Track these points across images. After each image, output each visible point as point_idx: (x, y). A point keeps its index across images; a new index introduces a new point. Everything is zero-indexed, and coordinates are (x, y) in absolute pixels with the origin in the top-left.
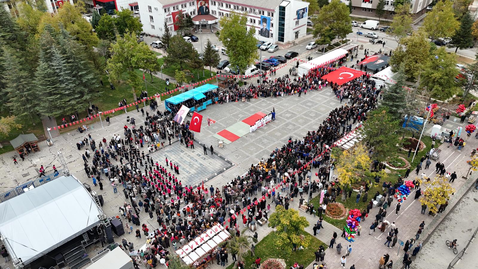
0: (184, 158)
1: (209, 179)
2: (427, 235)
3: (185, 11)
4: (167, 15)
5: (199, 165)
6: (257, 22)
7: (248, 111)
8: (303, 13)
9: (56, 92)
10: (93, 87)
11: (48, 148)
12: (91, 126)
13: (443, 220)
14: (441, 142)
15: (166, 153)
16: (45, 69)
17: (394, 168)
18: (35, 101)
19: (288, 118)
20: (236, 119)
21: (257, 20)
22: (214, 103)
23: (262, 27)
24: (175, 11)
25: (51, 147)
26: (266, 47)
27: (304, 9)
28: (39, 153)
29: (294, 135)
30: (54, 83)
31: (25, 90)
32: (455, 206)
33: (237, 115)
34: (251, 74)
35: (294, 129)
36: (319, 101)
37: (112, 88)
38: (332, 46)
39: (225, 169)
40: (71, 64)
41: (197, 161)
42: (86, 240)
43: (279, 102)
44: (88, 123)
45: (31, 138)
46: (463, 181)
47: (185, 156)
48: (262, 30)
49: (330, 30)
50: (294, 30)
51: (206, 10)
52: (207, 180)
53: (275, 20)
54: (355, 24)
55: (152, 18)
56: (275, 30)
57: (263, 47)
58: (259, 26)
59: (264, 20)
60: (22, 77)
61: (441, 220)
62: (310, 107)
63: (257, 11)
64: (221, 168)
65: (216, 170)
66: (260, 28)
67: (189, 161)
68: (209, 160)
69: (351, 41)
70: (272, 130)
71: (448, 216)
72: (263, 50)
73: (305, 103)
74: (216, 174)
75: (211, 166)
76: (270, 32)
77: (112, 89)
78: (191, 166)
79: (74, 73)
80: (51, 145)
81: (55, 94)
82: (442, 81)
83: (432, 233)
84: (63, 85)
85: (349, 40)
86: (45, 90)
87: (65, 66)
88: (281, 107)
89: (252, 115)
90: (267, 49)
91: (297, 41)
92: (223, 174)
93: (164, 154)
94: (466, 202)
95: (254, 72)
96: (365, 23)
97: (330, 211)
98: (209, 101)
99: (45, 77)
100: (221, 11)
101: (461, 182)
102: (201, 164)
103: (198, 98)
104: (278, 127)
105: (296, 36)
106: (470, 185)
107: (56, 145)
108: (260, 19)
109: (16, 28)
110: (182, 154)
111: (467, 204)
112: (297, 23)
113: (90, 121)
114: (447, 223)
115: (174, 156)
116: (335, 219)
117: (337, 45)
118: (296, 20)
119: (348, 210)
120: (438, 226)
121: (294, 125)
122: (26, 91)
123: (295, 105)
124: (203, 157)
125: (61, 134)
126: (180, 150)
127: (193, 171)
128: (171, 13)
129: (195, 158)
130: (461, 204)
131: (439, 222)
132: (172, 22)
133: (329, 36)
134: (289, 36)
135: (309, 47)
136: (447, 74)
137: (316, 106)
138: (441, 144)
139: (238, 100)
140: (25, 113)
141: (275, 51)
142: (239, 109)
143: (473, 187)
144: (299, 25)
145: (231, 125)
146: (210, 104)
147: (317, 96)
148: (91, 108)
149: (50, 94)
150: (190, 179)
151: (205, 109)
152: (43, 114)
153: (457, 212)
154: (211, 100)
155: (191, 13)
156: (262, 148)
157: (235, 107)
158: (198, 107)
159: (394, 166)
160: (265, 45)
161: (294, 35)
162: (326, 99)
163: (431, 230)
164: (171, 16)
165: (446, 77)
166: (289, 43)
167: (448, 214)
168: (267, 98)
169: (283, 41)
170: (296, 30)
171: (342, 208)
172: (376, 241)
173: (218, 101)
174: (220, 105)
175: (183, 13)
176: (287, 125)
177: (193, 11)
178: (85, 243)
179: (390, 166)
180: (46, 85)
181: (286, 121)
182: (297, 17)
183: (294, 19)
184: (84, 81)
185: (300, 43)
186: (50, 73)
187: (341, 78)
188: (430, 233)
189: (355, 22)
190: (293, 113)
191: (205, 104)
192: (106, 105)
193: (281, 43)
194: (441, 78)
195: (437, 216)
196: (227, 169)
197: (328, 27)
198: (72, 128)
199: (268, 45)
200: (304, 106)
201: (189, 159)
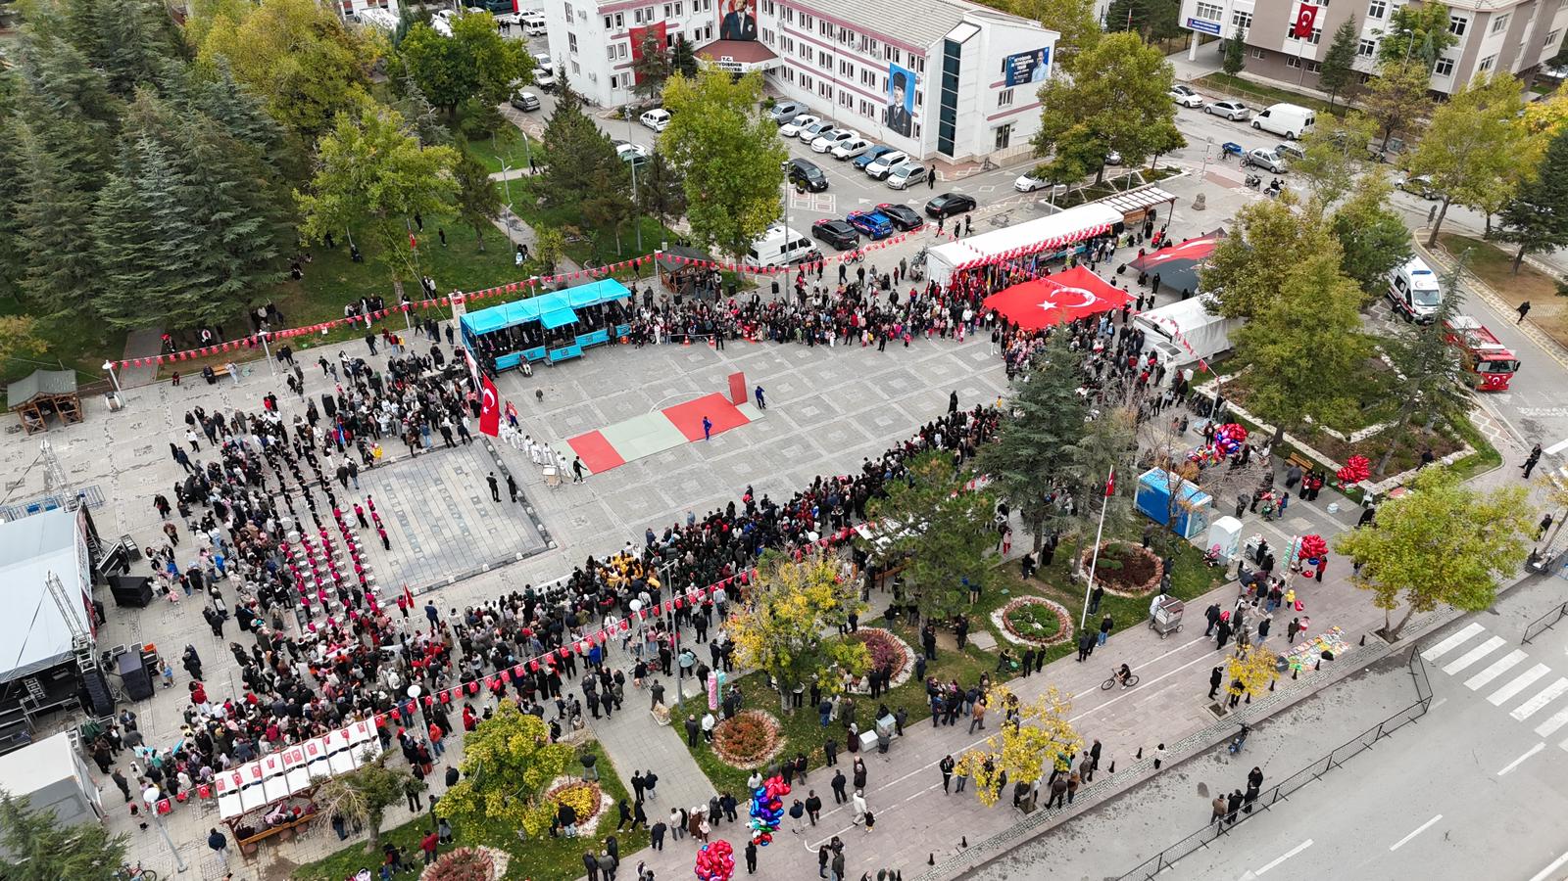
0: (432, 504)
1: (459, 579)
2: (966, 869)
3: (677, 25)
4: (613, 38)
5: (459, 532)
6: (879, 82)
7: (702, 380)
8: (1031, 67)
9: (146, 262)
10: (259, 256)
11: (107, 415)
12: (247, 366)
13: (1050, 833)
14: (1227, 576)
15: (393, 480)
16: (122, 195)
17: (1012, 639)
18: (97, 281)
19: (803, 421)
20: (651, 402)
21: (881, 76)
22: (614, 340)
23: (891, 102)
24: (639, 25)
25: (114, 415)
26: (885, 169)
27: (1034, 54)
28: (77, 426)
29: (786, 481)
30: (142, 236)
31: (69, 248)
32: (1119, 796)
33: (663, 388)
34: (779, 259)
35: (798, 462)
36: (935, 378)
37: (356, 258)
38: (1106, 185)
39: (519, 555)
40: (191, 188)
41: (460, 517)
42: (33, 697)
43: (811, 365)
44: (241, 354)
45: (64, 383)
46: (1204, 720)
47: (439, 496)
48: (891, 108)
49: (1087, 137)
50: (989, 119)
51: (746, 26)
52: (451, 579)
53: (930, 82)
54: (1236, 111)
55: (572, 38)
56: (927, 117)
57: (876, 168)
58: (884, 97)
59: (899, 80)
60: (63, 211)
61: (1041, 828)
62: (893, 392)
63: (881, 47)
64: (513, 550)
65: (497, 555)
66: (885, 102)
67: (437, 514)
68: (496, 520)
69: (1185, 173)
70: (733, 453)
71: (1073, 823)
72: (873, 177)
73: (883, 381)
74: (485, 566)
75: (490, 541)
76: (914, 120)
77: (356, 260)
78: (436, 529)
79: (199, 214)
80: (115, 409)
81: (139, 268)
82: (1289, 371)
83: (986, 865)
84: (167, 246)
85: (1178, 171)
86: (117, 253)
87: (172, 193)
88: (805, 380)
89: (705, 394)
90: (885, 175)
91: (998, 157)
92: (509, 570)
93: (385, 482)
94: (1165, 791)
95: (794, 254)
96: (1267, 114)
97: (729, 737)
98: (600, 335)
99: (121, 220)
100: (788, 35)
101: (1197, 721)
102: (465, 529)
103: (550, 324)
104: (757, 446)
105: (999, 140)
106: (1217, 738)
107: (131, 410)
108: (887, 75)
109: (149, 53)
110: (434, 489)
111: (1165, 797)
112: (1006, 98)
113: (251, 352)
114: (1053, 842)
115: (408, 491)
116: (729, 763)
117: (1121, 185)
118: (1003, 88)
119: (783, 743)
120: (1017, 848)
121: (808, 447)
122: (70, 252)
123: (853, 381)
124: (484, 509)
125: (159, 378)
126: (435, 476)
127: (431, 547)
128: (626, 31)
129: (462, 508)
130: (1142, 793)
131: (1031, 834)
132: (630, 58)
133: (1081, 156)
134: (974, 136)
135: (1025, 183)
136: (1310, 350)
137: (916, 393)
138: (1226, 582)
139: (692, 341)
140: (65, 312)
141: (907, 186)
142: (679, 369)
143: (1226, 746)
144: (1015, 105)
145: (625, 419)
146: (602, 344)
147: (938, 361)
148: (263, 313)
149: (129, 266)
150: (411, 569)
151: (579, 358)
152: (108, 319)
153: (1113, 814)
154: (604, 330)
155: (697, 33)
156: (665, 507)
157: (671, 362)
158: (558, 347)
159: (1016, 631)
160: (885, 162)
161: (993, 137)
162: (960, 372)
163: (988, 856)
164: (627, 40)
165: (1303, 363)
166: (971, 162)
167: (1077, 818)
168: (784, 345)
169: (951, 154)
170: (1001, 121)
171: (770, 738)
172: (799, 855)
173: (630, 336)
174: (630, 350)
175: (668, 32)
176: (787, 443)
177: (703, 26)
178: (30, 705)
179: (1007, 628)
180: (120, 240)
181: (790, 429)
182: (1004, 78)
183: (993, 86)
184: (229, 237)
185: (1008, 164)
186: (132, 207)
187: (1047, 305)
188: (976, 863)
189: (1240, 106)
190: (828, 408)
191: (581, 340)
192: (317, 307)
193: (945, 157)
194: (1291, 362)
195: (1039, 814)
196: (525, 556)
197: (1080, 128)
198: (196, 366)
199: (893, 162)
200: (878, 390)
201: (444, 506)
